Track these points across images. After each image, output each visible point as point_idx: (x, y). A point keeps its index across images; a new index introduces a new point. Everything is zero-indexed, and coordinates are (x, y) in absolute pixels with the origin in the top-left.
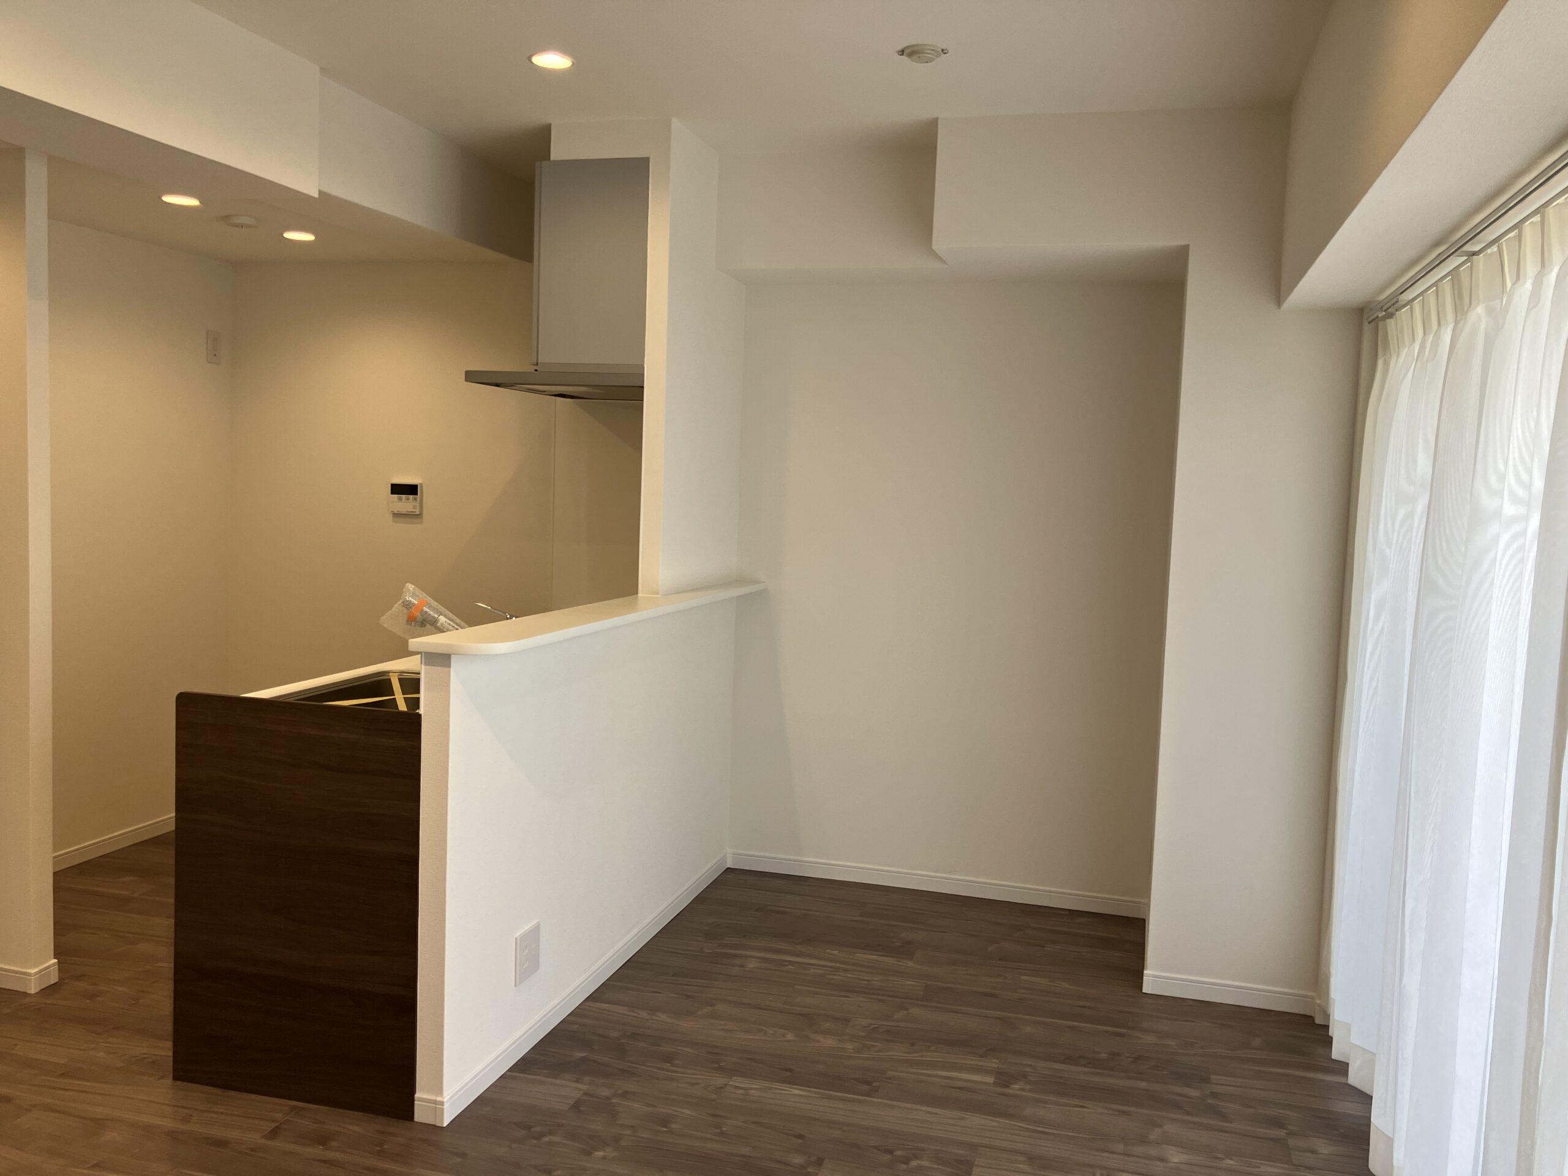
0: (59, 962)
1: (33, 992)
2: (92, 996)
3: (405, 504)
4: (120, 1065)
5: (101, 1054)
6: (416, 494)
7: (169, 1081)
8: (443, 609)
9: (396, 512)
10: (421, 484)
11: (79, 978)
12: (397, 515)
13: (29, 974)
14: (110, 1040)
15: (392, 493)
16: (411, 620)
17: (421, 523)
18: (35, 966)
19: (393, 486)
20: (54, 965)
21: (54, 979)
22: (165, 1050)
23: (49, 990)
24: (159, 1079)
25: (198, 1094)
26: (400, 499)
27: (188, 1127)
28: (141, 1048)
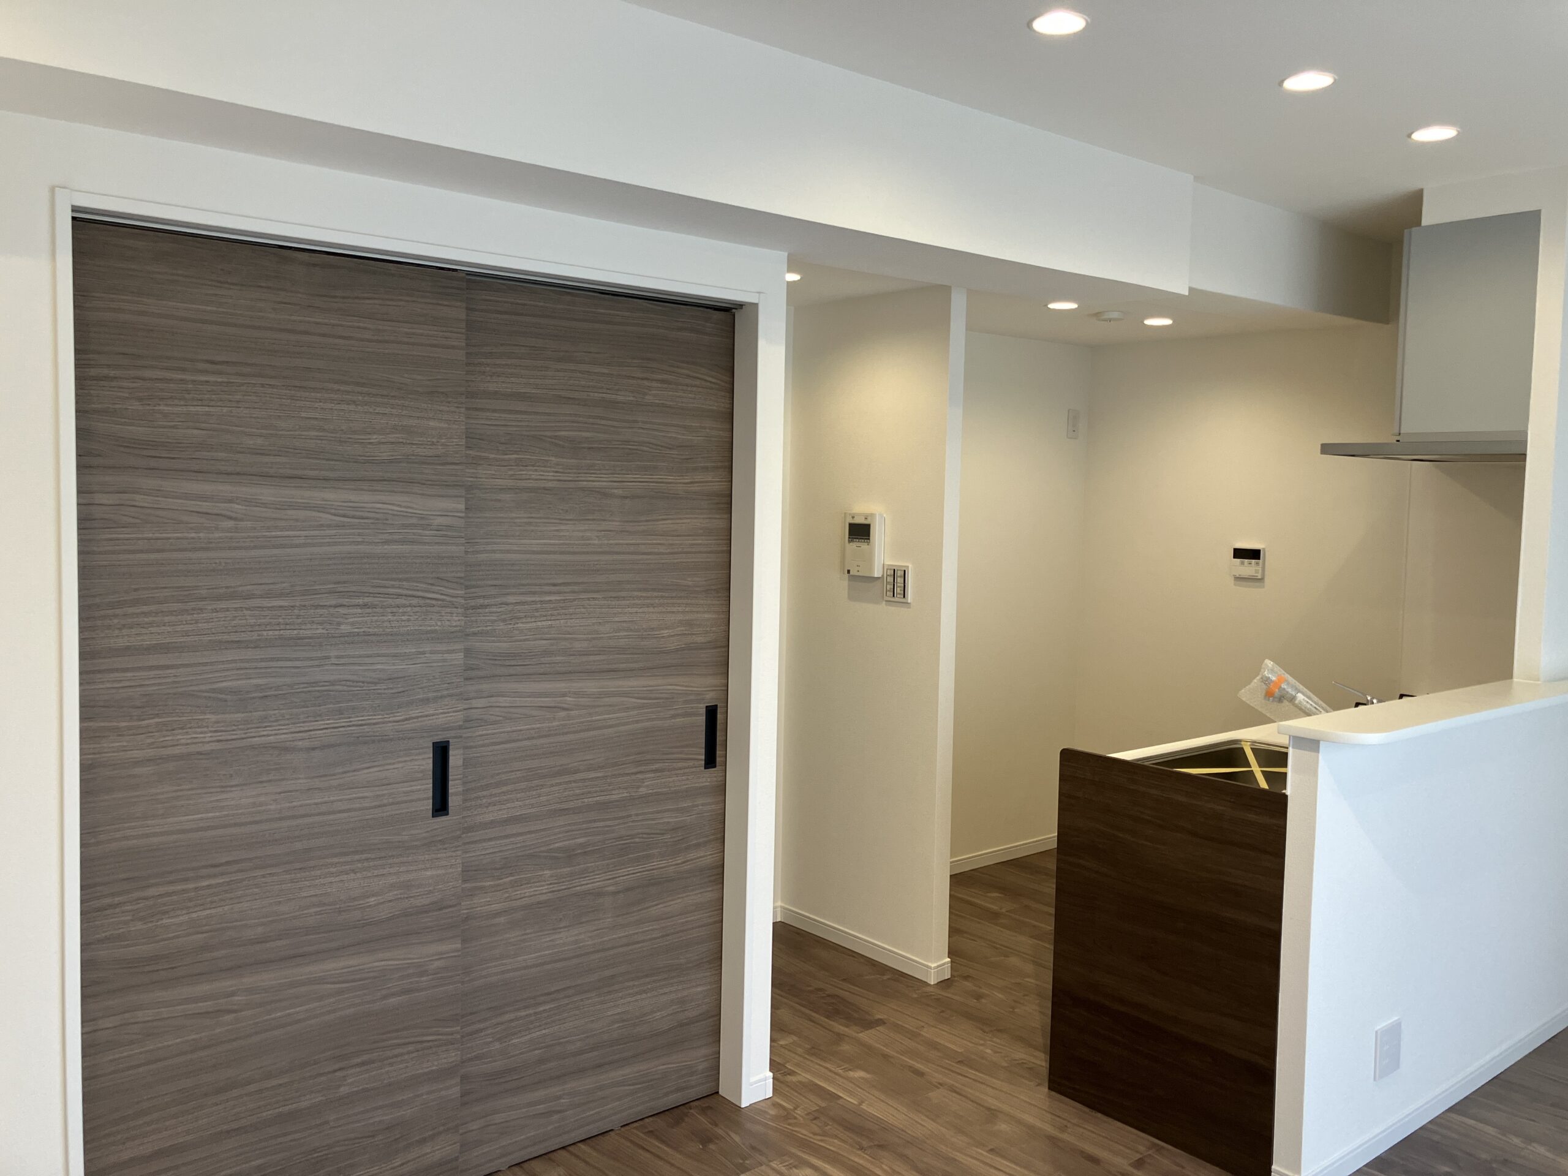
0: (952, 962)
1: (932, 983)
2: (979, 997)
3: (1248, 567)
4: (1006, 1065)
5: (989, 1051)
6: (1259, 559)
7: (1046, 1090)
8: (1301, 687)
9: (1238, 576)
10: (1264, 549)
11: (966, 978)
12: (1239, 579)
13: (930, 968)
14: (995, 1039)
15: (1235, 557)
16: (1269, 695)
17: (1264, 587)
18: (935, 962)
19: (1235, 550)
20: (947, 963)
21: (947, 976)
22: (1041, 1061)
23: (944, 984)
24: (1037, 1085)
25: (1070, 1109)
26: (1243, 563)
27: (1065, 1136)
28: (1020, 1054)
